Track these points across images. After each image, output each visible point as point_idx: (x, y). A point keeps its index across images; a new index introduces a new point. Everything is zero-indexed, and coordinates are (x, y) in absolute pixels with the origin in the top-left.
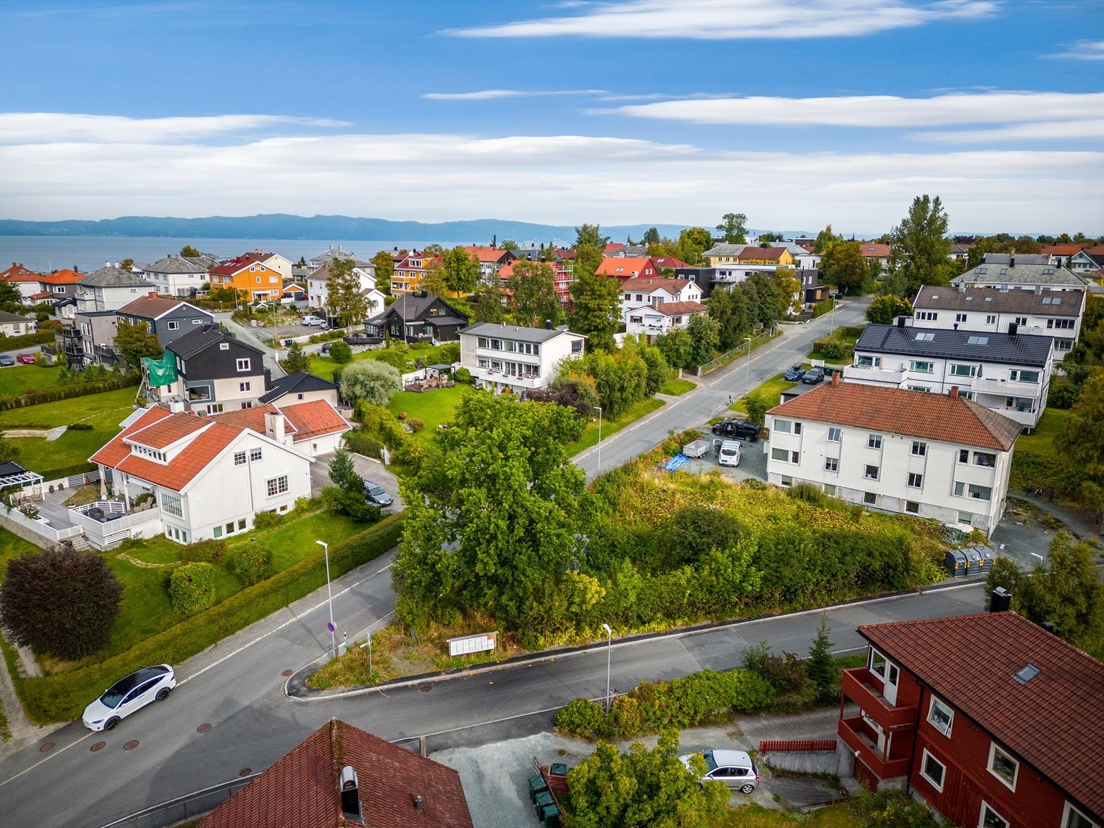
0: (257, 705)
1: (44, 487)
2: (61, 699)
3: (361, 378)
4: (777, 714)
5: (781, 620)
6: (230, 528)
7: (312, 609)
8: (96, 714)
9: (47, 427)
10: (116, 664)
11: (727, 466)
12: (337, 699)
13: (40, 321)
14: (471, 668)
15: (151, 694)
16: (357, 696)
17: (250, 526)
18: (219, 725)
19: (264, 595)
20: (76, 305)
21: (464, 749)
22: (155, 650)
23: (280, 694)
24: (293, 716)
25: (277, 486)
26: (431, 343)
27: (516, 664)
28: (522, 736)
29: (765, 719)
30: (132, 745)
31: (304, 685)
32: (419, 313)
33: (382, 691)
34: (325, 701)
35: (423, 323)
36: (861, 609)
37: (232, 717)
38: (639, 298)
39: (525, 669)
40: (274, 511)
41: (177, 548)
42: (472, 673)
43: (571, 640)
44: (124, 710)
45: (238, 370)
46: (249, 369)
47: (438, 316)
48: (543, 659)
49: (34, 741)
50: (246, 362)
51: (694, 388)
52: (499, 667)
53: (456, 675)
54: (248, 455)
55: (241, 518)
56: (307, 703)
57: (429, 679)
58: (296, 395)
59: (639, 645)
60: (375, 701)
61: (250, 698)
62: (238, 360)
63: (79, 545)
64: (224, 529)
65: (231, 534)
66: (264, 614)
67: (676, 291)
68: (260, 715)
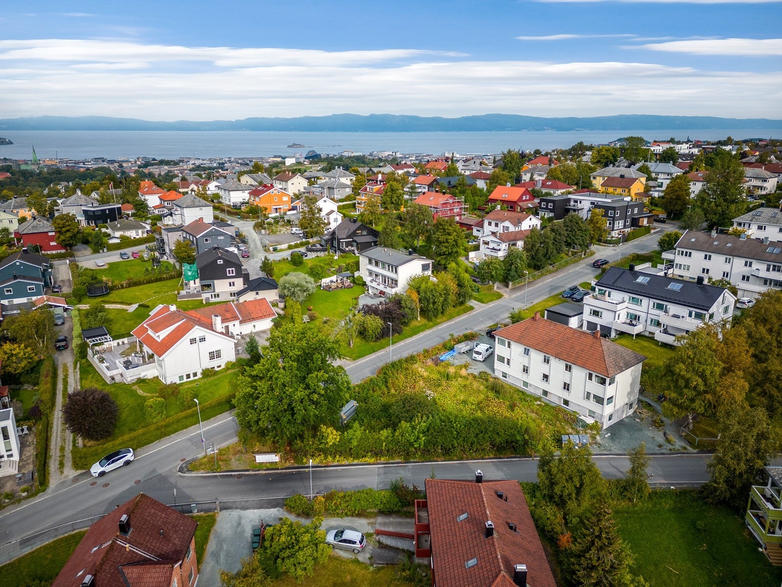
0: (163, 474)
1: (114, 343)
2: (83, 460)
3: (287, 285)
4: (401, 517)
5: (441, 464)
6: (188, 376)
7: (210, 427)
8: (96, 469)
9: (130, 304)
10: (110, 446)
11: (476, 360)
12: (198, 476)
13: (153, 226)
14: (265, 470)
15: (120, 463)
16: (207, 477)
17: (199, 376)
18: (145, 481)
19: (186, 417)
20: (172, 216)
21: (238, 510)
22: (128, 441)
23: (175, 470)
24: (176, 482)
25: (215, 355)
26: (354, 254)
27: (288, 471)
28: (268, 508)
29: (394, 518)
30: (106, 485)
31: (186, 468)
32: (349, 233)
33: (219, 475)
34: (192, 477)
35: (351, 240)
36: (491, 464)
37: (151, 478)
38: (497, 225)
39: (292, 474)
40: (214, 368)
41: (161, 385)
42: (264, 472)
43: (321, 461)
44: (107, 469)
45: (228, 275)
46: (234, 274)
47: (362, 235)
48: (302, 470)
49: (71, 477)
50: (232, 270)
51: (501, 298)
52: (279, 471)
53: (256, 472)
54: (198, 339)
55: (194, 371)
56: (184, 477)
57: (243, 473)
58: (254, 292)
59: (355, 469)
60: (214, 480)
61: (162, 471)
62: (227, 269)
63: (118, 379)
64: (185, 377)
65: (189, 380)
66: (186, 427)
67: (518, 222)
68: (163, 479)
